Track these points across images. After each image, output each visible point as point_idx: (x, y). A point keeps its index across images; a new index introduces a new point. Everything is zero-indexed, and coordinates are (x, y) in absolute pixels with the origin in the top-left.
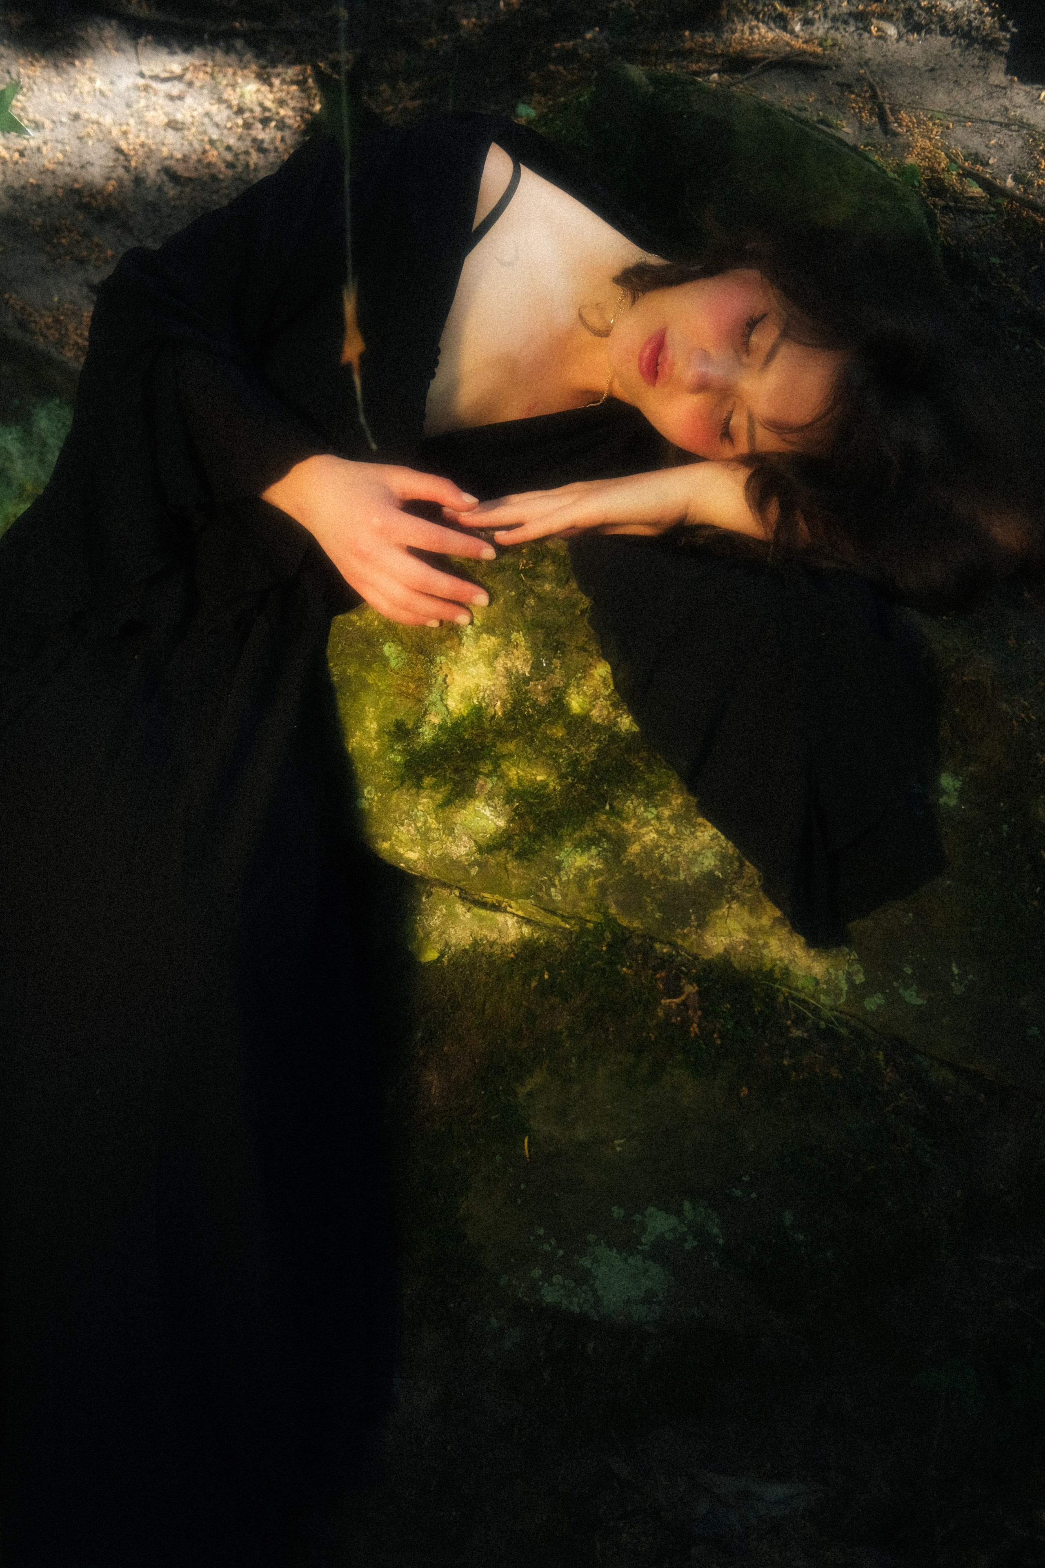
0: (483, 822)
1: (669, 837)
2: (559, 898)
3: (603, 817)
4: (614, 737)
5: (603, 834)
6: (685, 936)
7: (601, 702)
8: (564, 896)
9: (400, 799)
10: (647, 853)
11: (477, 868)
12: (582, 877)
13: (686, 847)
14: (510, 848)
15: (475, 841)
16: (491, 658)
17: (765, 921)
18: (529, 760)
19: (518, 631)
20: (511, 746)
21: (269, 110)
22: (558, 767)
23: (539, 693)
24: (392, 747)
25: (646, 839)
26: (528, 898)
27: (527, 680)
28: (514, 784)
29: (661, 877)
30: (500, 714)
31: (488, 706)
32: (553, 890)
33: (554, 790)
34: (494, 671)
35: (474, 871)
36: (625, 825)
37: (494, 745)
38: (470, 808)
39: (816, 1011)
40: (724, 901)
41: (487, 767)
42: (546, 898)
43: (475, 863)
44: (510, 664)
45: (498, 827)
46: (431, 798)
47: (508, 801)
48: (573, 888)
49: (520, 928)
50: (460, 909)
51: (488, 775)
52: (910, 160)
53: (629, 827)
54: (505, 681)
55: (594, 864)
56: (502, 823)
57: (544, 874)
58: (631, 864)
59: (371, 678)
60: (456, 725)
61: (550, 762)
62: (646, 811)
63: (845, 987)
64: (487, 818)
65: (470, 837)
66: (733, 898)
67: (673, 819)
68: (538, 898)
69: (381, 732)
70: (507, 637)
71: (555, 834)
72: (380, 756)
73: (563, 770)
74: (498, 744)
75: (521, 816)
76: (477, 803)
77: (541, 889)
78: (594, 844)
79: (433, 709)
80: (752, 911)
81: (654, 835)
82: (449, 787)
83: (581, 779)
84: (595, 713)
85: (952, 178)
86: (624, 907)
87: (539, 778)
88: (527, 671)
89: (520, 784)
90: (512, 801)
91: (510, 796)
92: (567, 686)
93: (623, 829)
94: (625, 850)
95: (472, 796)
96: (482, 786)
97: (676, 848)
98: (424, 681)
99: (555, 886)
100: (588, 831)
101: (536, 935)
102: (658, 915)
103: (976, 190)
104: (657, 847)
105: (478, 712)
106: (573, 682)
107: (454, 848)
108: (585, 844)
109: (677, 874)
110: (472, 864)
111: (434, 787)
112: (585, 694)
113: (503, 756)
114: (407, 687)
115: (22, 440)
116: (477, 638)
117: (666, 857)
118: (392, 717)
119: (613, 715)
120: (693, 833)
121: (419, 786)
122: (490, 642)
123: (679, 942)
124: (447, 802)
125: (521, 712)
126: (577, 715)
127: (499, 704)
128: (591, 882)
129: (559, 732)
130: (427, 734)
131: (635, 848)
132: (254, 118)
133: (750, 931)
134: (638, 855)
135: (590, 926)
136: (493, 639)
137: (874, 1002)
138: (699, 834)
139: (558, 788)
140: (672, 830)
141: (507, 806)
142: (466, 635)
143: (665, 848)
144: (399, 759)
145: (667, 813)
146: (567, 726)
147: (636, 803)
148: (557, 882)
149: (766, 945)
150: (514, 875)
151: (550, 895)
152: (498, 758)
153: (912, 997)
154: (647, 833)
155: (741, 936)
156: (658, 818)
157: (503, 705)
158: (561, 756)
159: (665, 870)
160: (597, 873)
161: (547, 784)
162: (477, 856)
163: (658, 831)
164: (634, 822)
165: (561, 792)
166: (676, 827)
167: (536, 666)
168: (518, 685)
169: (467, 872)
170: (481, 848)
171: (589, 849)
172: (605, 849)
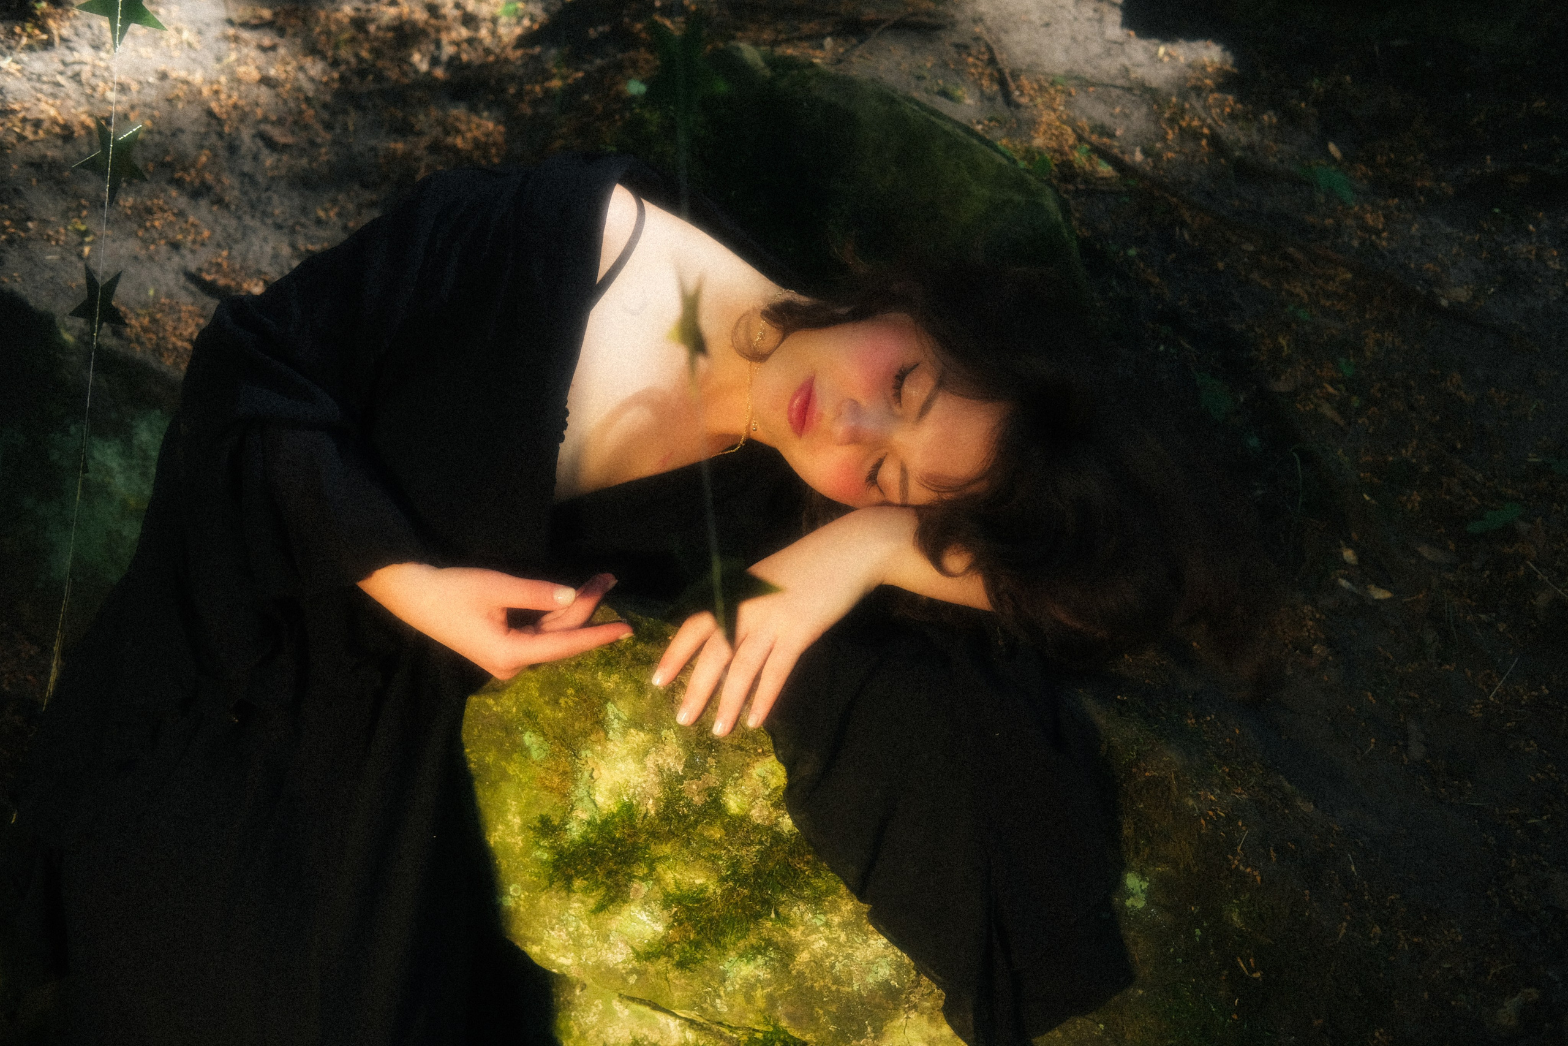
0: (639, 928)
1: (840, 945)
2: (725, 1009)
3: (769, 924)
4: (778, 838)
5: (769, 943)
7: (760, 802)
8: (731, 1007)
9: (549, 901)
10: (817, 963)
11: (635, 976)
12: (749, 989)
13: (859, 955)
14: (670, 956)
15: (632, 948)
16: (641, 755)
18: (686, 863)
19: (669, 728)
20: (666, 849)
22: (718, 871)
23: (694, 792)
24: (537, 843)
25: (815, 947)
26: (693, 1010)
27: (680, 779)
28: (671, 888)
29: (834, 988)
30: (653, 812)
31: (639, 804)
32: (718, 1001)
33: (715, 893)
34: (644, 768)
35: (632, 979)
36: (792, 932)
37: (647, 847)
38: (625, 913)
40: (902, 1012)
41: (641, 870)
42: (711, 1009)
43: (633, 971)
44: (660, 761)
45: (655, 932)
46: (583, 902)
47: (666, 905)
48: (740, 999)
49: (683, 1031)
50: (617, 1005)
51: (643, 879)
52: (1039, 141)
53: (796, 934)
54: (656, 780)
55: (761, 974)
56: (660, 928)
57: (709, 986)
58: (801, 974)
59: (512, 769)
60: (605, 823)
61: (709, 864)
62: (814, 917)
64: (643, 924)
65: (627, 943)
66: (910, 1008)
67: (844, 925)
68: (703, 1010)
69: (526, 827)
70: (656, 732)
71: (717, 943)
72: (526, 852)
73: (723, 873)
74: (653, 847)
75: (680, 922)
76: (633, 908)
77: (705, 1002)
78: (760, 954)
79: (579, 805)
80: (930, 1021)
81: (823, 943)
82: (602, 891)
83: (743, 881)
84: (754, 813)
85: (1079, 158)
86: (792, 1018)
87: (698, 882)
88: (680, 769)
89: (678, 888)
90: (670, 906)
91: (668, 901)
92: (724, 785)
93: (790, 938)
94: (793, 960)
95: (628, 902)
96: (637, 890)
97: (848, 956)
98: (570, 776)
99: (719, 996)
100: (753, 940)
102: (832, 1028)
103: (1105, 169)
104: (828, 956)
105: (628, 810)
106: (730, 781)
107: (610, 955)
108: (750, 954)
109: (850, 984)
110: (629, 973)
111: (585, 890)
112: (743, 794)
113: (659, 859)
114: (551, 781)
115: (122, 455)
116: (624, 734)
117: (838, 966)
118: (536, 813)
119: (774, 815)
120: (865, 941)
121: (569, 889)
122: (638, 738)
124: (601, 908)
125: (675, 812)
126: (737, 816)
127: (651, 801)
128: (759, 993)
129: (717, 834)
130: (575, 831)
131: (804, 957)
134: (807, 964)
135: (759, 1036)
136: (642, 734)
138: (872, 942)
139: (719, 891)
140: (842, 938)
141: (665, 912)
142: (613, 729)
143: (837, 957)
144: (545, 856)
145: (836, 920)
146: (725, 827)
147: (803, 908)
148: (722, 993)
150: (676, 986)
151: (715, 1007)
152: (653, 861)
154: (815, 941)
156: (827, 925)
157: (657, 800)
158: (720, 858)
159: (837, 981)
160: (764, 984)
161: (707, 887)
162: (635, 963)
163: (827, 939)
164: (801, 928)
165: (722, 896)
166: (847, 935)
167: (689, 765)
168: (671, 783)
169: (625, 980)
170: (638, 956)
171: (755, 959)
172: (772, 959)
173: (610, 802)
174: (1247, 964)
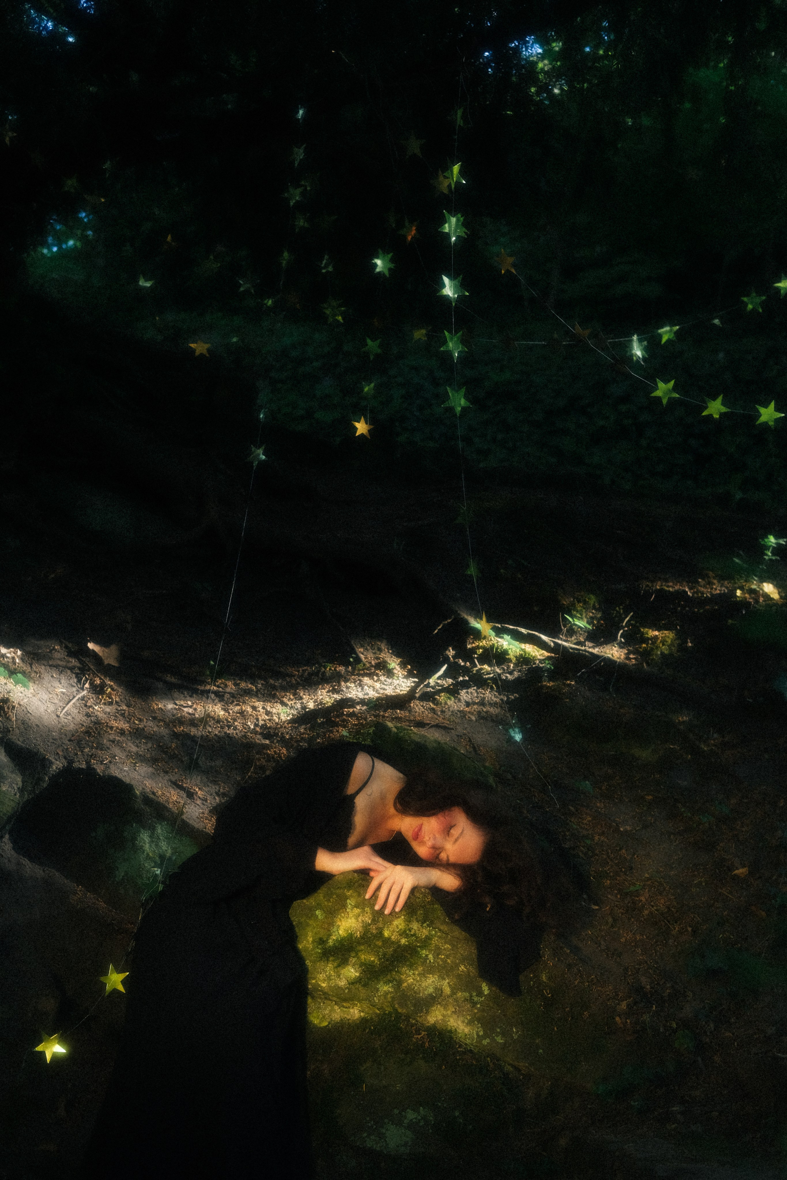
0: (350, 974)
1: (417, 981)
2: (377, 1001)
3: (395, 973)
4: (400, 946)
5: (394, 979)
6: (420, 1017)
7: (395, 934)
8: (379, 1000)
9: (320, 965)
10: (409, 986)
11: (348, 990)
12: (386, 993)
13: (423, 985)
14: (360, 983)
15: (347, 981)
16: (357, 917)
17: (449, 1012)
18: (369, 952)
19: (368, 907)
20: (362, 947)
21: (230, 722)
22: (379, 956)
23: (374, 930)
24: (317, 947)
25: (409, 981)
26: (366, 1001)
27: (370, 925)
28: (363, 961)
30: (359, 936)
31: (354, 933)
32: (375, 998)
34: (358, 921)
35: (346, 991)
36: (402, 976)
37: (356, 947)
38: (347, 969)
39: (466, 1044)
40: (435, 1005)
41: (353, 954)
42: (372, 1001)
44: (363, 919)
45: (356, 976)
46: (333, 965)
47: (361, 966)
48: (382, 998)
49: (360, 1013)
50: (336, 1007)
51: (354, 957)
53: (403, 977)
54: (361, 925)
55: (390, 989)
56: (358, 974)
57: (372, 992)
58: (403, 990)
59: (311, 922)
60: (342, 939)
61: (376, 954)
62: (409, 972)
63: (476, 1037)
64: (352, 972)
65: (346, 979)
66: (438, 1004)
67: (419, 975)
68: (370, 1001)
69: (313, 942)
70: (363, 909)
71: (377, 978)
72: (313, 950)
73: (381, 957)
74: (358, 947)
75: (365, 972)
76: (349, 967)
77: (371, 998)
78: (391, 982)
79: (334, 934)
80: (445, 1008)
81: (412, 980)
82: (339, 961)
83: (387, 960)
84: (393, 937)
86: (400, 1005)
87: (372, 959)
88: (370, 921)
89: (365, 961)
91: (362, 964)
92: (384, 927)
94: (401, 985)
95: (348, 965)
96: (352, 961)
97: (420, 985)
98: (332, 924)
99: (376, 997)
100: (389, 977)
101: (366, 1016)
102: (412, 1008)
104: (413, 984)
105: (351, 935)
106: (386, 926)
107: (340, 982)
108: (387, 982)
109: (420, 994)
110: (346, 989)
111: (333, 961)
112: (390, 930)
113: (359, 951)
114: (325, 926)
116: (352, 910)
117: (416, 988)
118: (318, 936)
119: (399, 939)
120: (426, 980)
121: (328, 960)
122: (357, 911)
123: (418, 1019)
124: (339, 966)
125: (366, 936)
126: (387, 938)
127: (358, 933)
128: (389, 996)
129: (380, 943)
130: (331, 943)
131: (405, 984)
132: (224, 725)
133: (444, 1016)
134: (406, 987)
135: (387, 1012)
136: (358, 910)
137: (485, 1042)
138: (428, 980)
139: (378, 963)
140: (418, 979)
141: (360, 968)
142: (349, 908)
143: (416, 985)
144: (320, 951)
145: (417, 973)
146: (383, 941)
147: (406, 969)
148: (377, 995)
149: (449, 1021)
150: (362, 992)
151: (374, 1001)
153: (500, 1040)
154: (409, 979)
155: (440, 1017)
156: (414, 974)
157: (360, 933)
158: (380, 952)
159: (415, 992)
160: (392, 992)
161: (375, 961)
162: (348, 986)
163: (413, 979)
164: (405, 975)
165: (379, 964)
166: (420, 978)
167: (373, 920)
168: (366, 927)
169: (344, 991)
170: (349, 984)
171: (389, 984)
172: (394, 984)
173: (344, 933)
174: (547, 992)
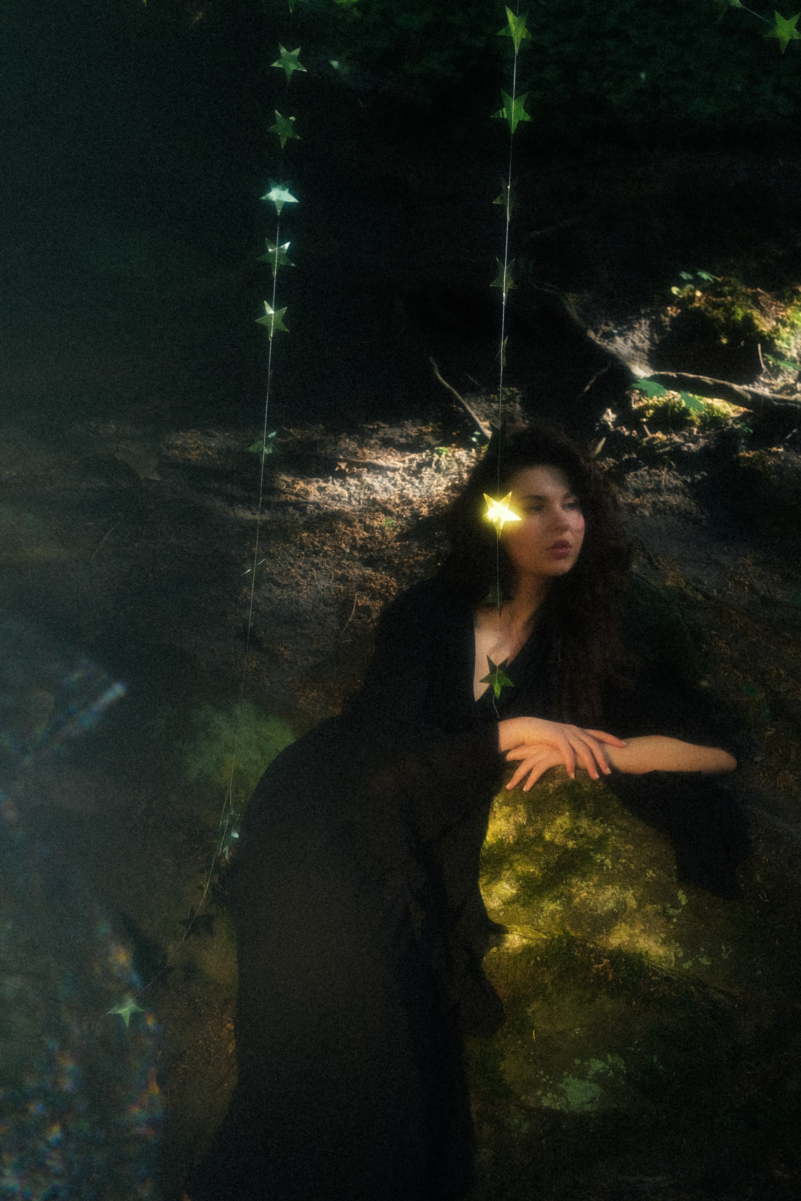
0: (506, 891)
1: (593, 895)
2: (542, 924)
3: (562, 887)
4: (567, 851)
5: (562, 894)
6: (600, 939)
7: (559, 836)
8: (545, 923)
10: (583, 902)
11: (503, 912)
12: (553, 914)
13: (601, 898)
14: (518, 902)
15: (502, 901)
16: (507, 817)
17: (637, 931)
18: (527, 862)
19: (520, 804)
20: (518, 856)
21: (318, 547)
22: (540, 865)
23: (530, 832)
25: (582, 896)
26: (528, 924)
27: (524, 827)
28: (520, 873)
29: (590, 912)
30: (512, 842)
31: (506, 838)
33: (538, 875)
34: (509, 822)
35: (501, 914)
36: (572, 890)
37: (509, 856)
38: (499, 885)
39: (661, 970)
40: (618, 923)
41: (507, 866)
42: (536, 924)
43: (502, 910)
44: (516, 819)
45: (512, 893)
47: (518, 881)
48: (549, 919)
49: (522, 940)
51: (508, 869)
52: (669, 583)
53: (574, 891)
54: (514, 827)
55: (559, 908)
56: (514, 891)
57: (535, 913)
58: (575, 907)
61: (536, 863)
62: (582, 883)
63: (673, 959)
64: (508, 890)
65: (499, 898)
66: (622, 921)
67: (594, 886)
68: (533, 925)
70: (514, 806)
71: (540, 895)
73: (542, 866)
74: (512, 856)
75: (524, 887)
76: (502, 883)
77: (534, 921)
78: (558, 899)
80: (631, 927)
81: (585, 894)
82: (490, 875)
83: (551, 870)
84: (556, 840)
85: (688, 591)
86: (572, 927)
87: (531, 870)
88: (525, 822)
89: (523, 873)
90: (519, 881)
91: (519, 878)
92: (544, 828)
93: (571, 892)
94: (572, 901)
95: (500, 880)
96: (505, 875)
97: (597, 899)
99: (540, 919)
100: (555, 893)
101: (530, 943)
102: (588, 930)
104: (588, 899)
105: (503, 842)
106: (546, 826)
107: (492, 903)
108: (554, 899)
109: (597, 911)
110: (500, 911)
112: (552, 832)
113: (514, 861)
116: (501, 808)
117: (592, 904)
119: (565, 841)
120: (603, 893)
122: (506, 809)
123: (598, 942)
124: (489, 882)
125: (522, 841)
126: (549, 842)
127: (511, 837)
128: (557, 916)
129: (540, 850)
131: (577, 900)
132: (310, 551)
133: (630, 936)
134: (579, 903)
135: (556, 937)
136: (508, 808)
137: (687, 965)
138: (606, 893)
139: (540, 875)
140: (594, 892)
141: (517, 883)
142: (495, 807)
143: (591, 899)
145: (591, 884)
146: (544, 846)
147: (577, 880)
148: (541, 917)
149: (638, 942)
150: (521, 914)
151: (538, 923)
152: (512, 862)
153: (705, 961)
154: (582, 893)
155: (626, 938)
156: (587, 886)
157: (514, 837)
158: (541, 860)
159: (591, 910)
160: (561, 912)
161: (535, 873)
162: (503, 907)
163: (587, 892)
164: (576, 888)
165: (542, 877)
166: (596, 890)
167: (529, 820)
168: (520, 828)
169: (498, 914)
170: (504, 904)
171: (556, 901)
172: (563, 901)
173: (492, 839)
174: (763, 896)
